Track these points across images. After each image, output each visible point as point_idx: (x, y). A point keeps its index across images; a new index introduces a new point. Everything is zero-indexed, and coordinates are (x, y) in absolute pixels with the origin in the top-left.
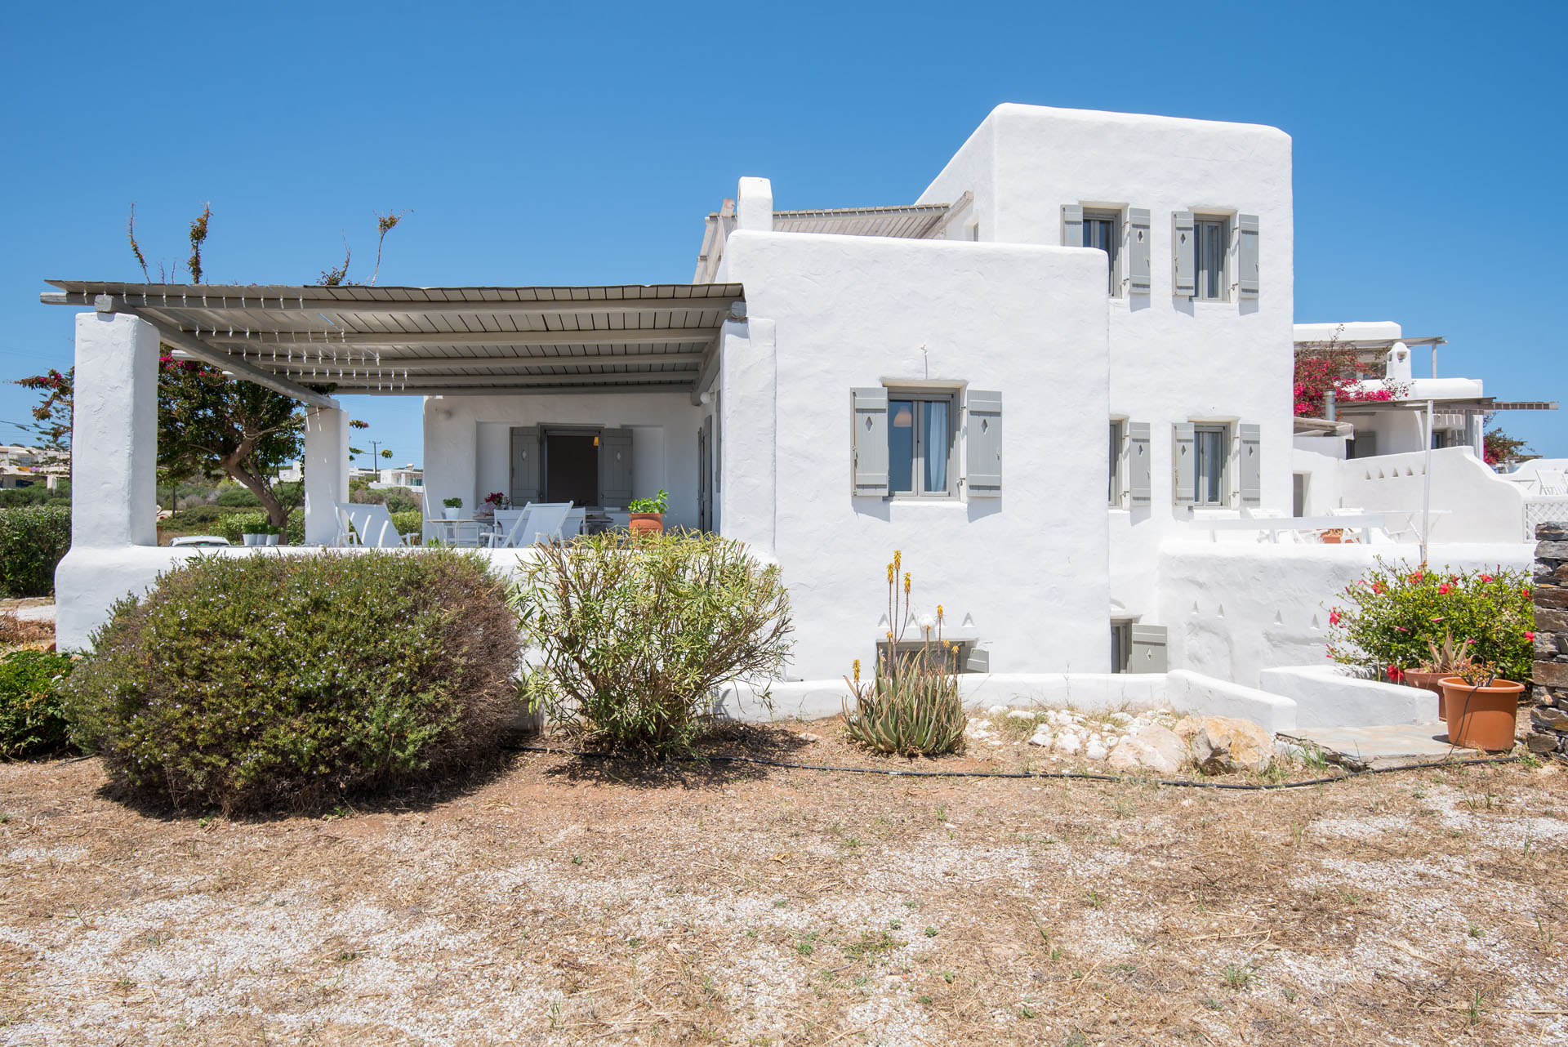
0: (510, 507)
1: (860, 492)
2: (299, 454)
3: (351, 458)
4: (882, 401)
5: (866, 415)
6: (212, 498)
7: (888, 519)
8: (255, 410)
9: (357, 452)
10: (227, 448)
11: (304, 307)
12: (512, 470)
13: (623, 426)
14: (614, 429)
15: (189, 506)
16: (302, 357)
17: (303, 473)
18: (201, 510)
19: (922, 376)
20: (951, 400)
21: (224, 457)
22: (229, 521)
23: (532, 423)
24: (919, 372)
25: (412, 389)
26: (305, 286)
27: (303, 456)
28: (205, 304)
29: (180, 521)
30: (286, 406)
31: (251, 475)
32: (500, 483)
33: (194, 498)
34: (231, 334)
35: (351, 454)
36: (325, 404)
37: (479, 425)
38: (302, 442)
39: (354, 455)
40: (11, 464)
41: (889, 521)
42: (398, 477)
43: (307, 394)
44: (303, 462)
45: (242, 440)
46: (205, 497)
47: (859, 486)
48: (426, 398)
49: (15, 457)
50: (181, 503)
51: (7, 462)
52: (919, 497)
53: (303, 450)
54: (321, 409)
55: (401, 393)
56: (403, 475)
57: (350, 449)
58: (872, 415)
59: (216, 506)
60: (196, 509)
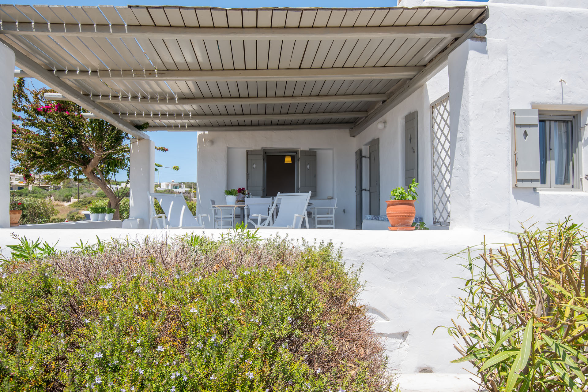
0: (251, 196)
1: (520, 184)
2: (127, 166)
3: (156, 169)
4: (535, 119)
5: (523, 129)
6: (94, 194)
7: (538, 204)
8: (101, 138)
9: (159, 166)
10: (85, 162)
11: (129, 32)
12: (248, 175)
13: (310, 149)
14: (305, 151)
15: (85, 197)
16: (128, 97)
17: (129, 177)
18: (89, 199)
19: (559, 102)
20: (573, 120)
21: (83, 167)
22: (96, 204)
23: (259, 148)
24: (558, 98)
25: (192, 127)
26: (130, 7)
27: (129, 168)
28: (50, 29)
29: (81, 203)
30: (118, 138)
31: (99, 178)
32: (240, 182)
33: (87, 194)
34: (78, 72)
35: (156, 167)
36: (142, 136)
37: (228, 148)
38: (128, 159)
39: (158, 168)
40: (16, 180)
41: (539, 206)
42: (168, 186)
43: (132, 129)
44: (129, 171)
45: (94, 157)
46: (91, 194)
47: (519, 180)
48: (199, 133)
49: (18, 178)
50: (82, 196)
51: (15, 179)
52: (553, 188)
53: (129, 164)
54: (139, 139)
55: (186, 130)
56: (170, 185)
57: (155, 164)
58: (528, 129)
59: (95, 197)
60: (87, 198)
